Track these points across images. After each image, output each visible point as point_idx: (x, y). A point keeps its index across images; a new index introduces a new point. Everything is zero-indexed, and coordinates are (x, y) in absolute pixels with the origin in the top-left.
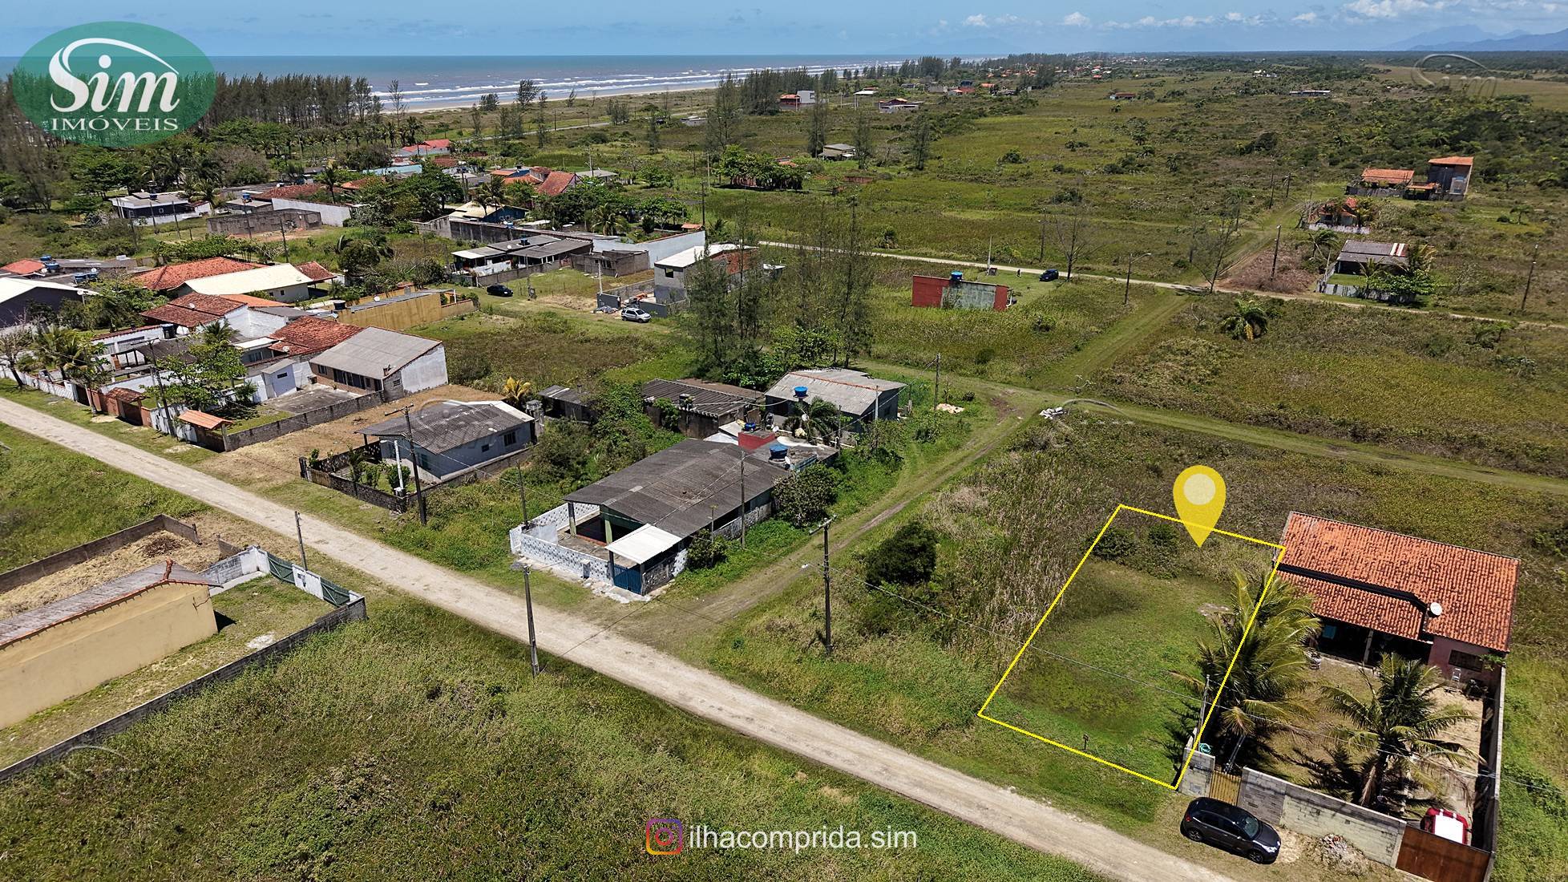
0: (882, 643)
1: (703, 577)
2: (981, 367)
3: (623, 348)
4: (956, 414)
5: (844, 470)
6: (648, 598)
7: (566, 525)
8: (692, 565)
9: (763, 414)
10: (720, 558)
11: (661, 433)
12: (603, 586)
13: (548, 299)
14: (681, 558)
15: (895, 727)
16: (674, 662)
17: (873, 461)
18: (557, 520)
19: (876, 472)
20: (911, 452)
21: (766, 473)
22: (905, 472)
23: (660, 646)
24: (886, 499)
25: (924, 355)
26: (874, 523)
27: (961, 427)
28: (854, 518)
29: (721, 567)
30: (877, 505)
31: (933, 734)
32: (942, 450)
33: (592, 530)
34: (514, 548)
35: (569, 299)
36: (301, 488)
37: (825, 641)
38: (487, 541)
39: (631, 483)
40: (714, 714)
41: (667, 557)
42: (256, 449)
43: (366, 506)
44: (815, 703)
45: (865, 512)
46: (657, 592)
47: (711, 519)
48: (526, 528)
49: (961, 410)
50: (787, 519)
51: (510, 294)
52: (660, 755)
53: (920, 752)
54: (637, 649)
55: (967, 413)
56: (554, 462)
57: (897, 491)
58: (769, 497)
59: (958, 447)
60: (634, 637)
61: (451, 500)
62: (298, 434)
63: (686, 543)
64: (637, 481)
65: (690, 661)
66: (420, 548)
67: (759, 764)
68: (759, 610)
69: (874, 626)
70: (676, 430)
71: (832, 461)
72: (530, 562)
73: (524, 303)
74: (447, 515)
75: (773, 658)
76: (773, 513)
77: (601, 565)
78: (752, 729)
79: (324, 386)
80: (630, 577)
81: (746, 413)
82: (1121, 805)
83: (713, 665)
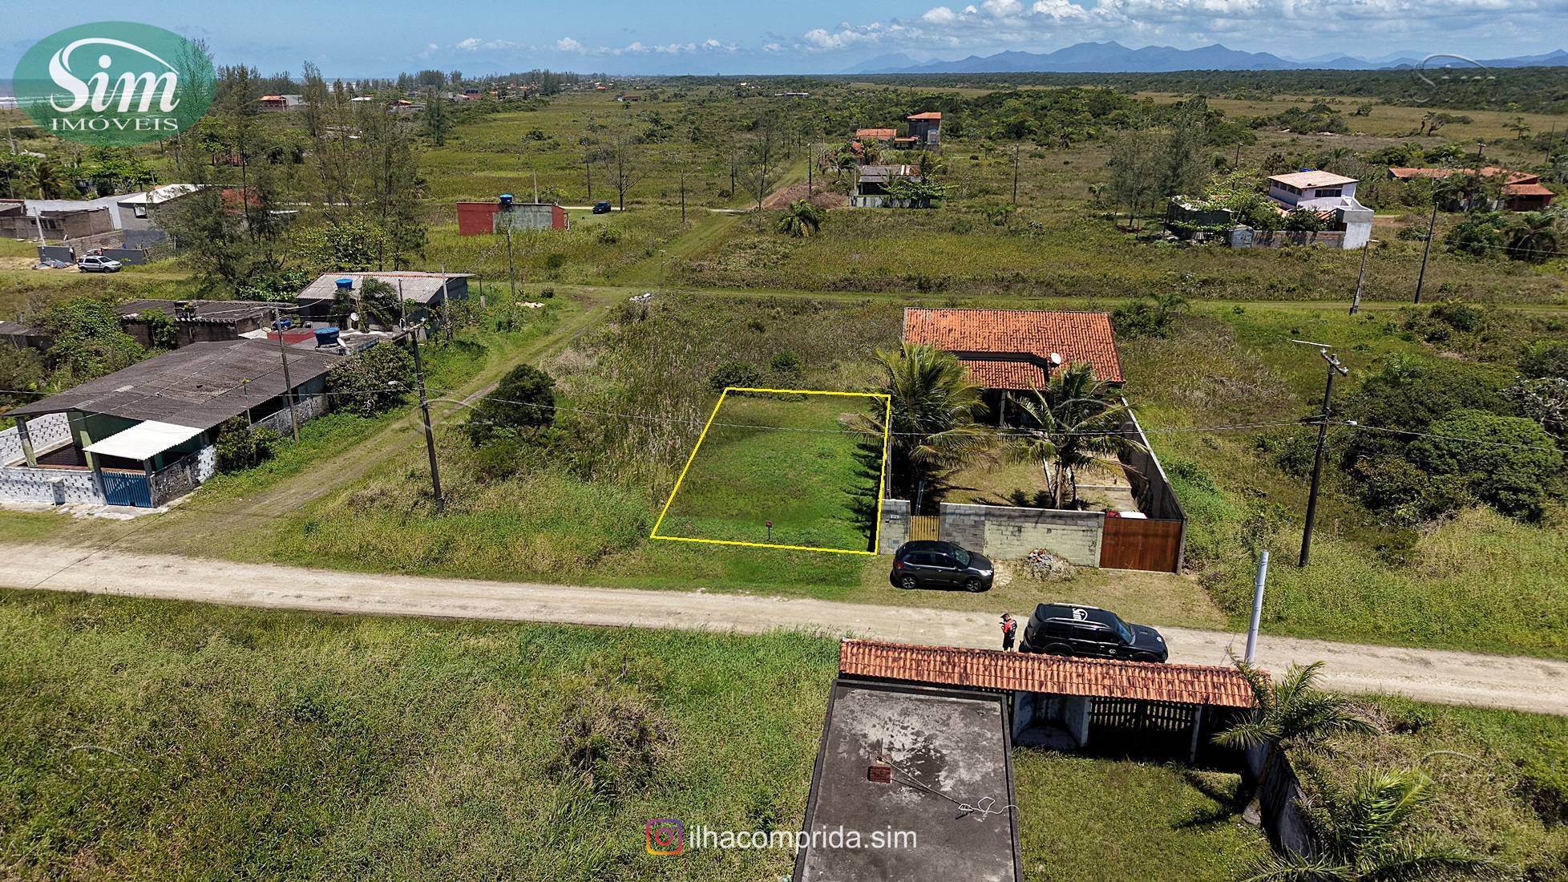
0: (511, 484)
1: (243, 479)
2: (552, 273)
4: (537, 309)
6: (163, 509)
7: (18, 458)
8: (225, 465)
10: (264, 454)
12: (90, 508)
14: (207, 457)
15: (543, 565)
16: (216, 564)
17: (451, 350)
19: (457, 358)
20: (495, 341)
21: (314, 359)
23: (192, 552)
24: (475, 382)
27: (546, 317)
29: (268, 464)
30: (467, 388)
31: (595, 560)
32: (531, 335)
39: (114, 385)
41: (180, 456)
44: (432, 565)
46: (177, 500)
49: (541, 305)
50: (354, 404)
52: (215, 645)
53: (582, 582)
54: (155, 561)
55: (549, 307)
57: (487, 374)
59: (547, 333)
63: (211, 436)
64: (124, 382)
65: (243, 558)
67: (366, 634)
68: (331, 496)
69: (495, 472)
75: (366, 529)
76: (333, 405)
77: (82, 480)
82: (823, 580)
83: (279, 557)
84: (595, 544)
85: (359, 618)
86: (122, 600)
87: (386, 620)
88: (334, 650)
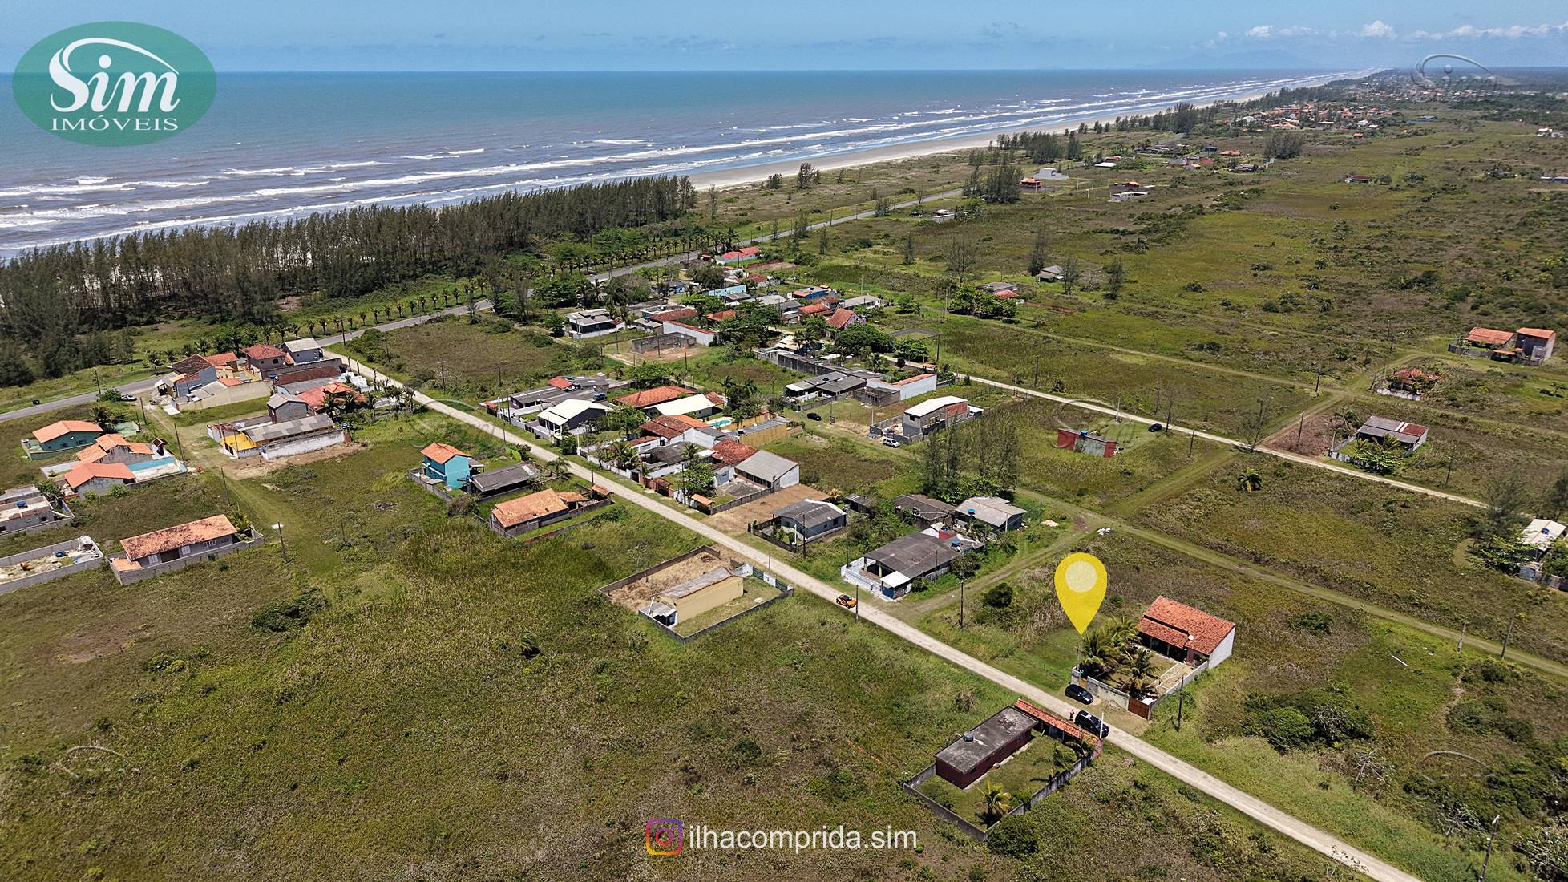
0: (981, 627)
1: (917, 595)
2: (1078, 498)
3: (885, 467)
4: (1053, 528)
5: (986, 553)
6: (896, 601)
7: (862, 566)
8: (913, 589)
9: (953, 518)
10: (925, 588)
11: (903, 525)
12: (878, 593)
13: (841, 423)
14: (909, 586)
15: (980, 655)
16: (906, 625)
17: (1001, 551)
18: (859, 564)
19: (1001, 556)
20: (1022, 546)
21: (949, 553)
22: (1017, 556)
23: (900, 619)
24: (1003, 570)
25: (1049, 487)
26: (994, 580)
27: (1053, 535)
28: (986, 577)
29: (925, 592)
30: (999, 572)
31: (993, 658)
32: (1038, 547)
33: (873, 569)
34: (843, 574)
35: (853, 425)
36: (749, 537)
37: (961, 623)
38: (831, 570)
39: (889, 552)
40: (918, 643)
41: (904, 586)
42: (723, 514)
43: (778, 548)
44: (954, 644)
45: (992, 574)
46: (899, 599)
47: (922, 572)
48: (848, 566)
49: (1057, 524)
50: (956, 574)
51: (820, 419)
52: (900, 651)
53: (987, 663)
54: (892, 619)
55: (1059, 527)
56: (856, 537)
57: (1009, 566)
58: (949, 564)
59: (1047, 546)
60: (890, 614)
61: (815, 550)
62: (738, 508)
63: (911, 581)
64: (893, 551)
65: (910, 625)
66: (805, 569)
67: (931, 659)
68: (936, 611)
69: (980, 621)
70: (911, 524)
71: (981, 550)
72: (849, 581)
73: (829, 427)
74: (814, 556)
75: (941, 627)
76: (950, 571)
77: (878, 585)
78: (931, 649)
79: (740, 480)
80: (889, 592)
81: (944, 520)
82: (1050, 686)
83: (919, 628)
84: (995, 654)
85: (931, 653)
86: (881, 628)
87: (937, 656)
88: (922, 660)
